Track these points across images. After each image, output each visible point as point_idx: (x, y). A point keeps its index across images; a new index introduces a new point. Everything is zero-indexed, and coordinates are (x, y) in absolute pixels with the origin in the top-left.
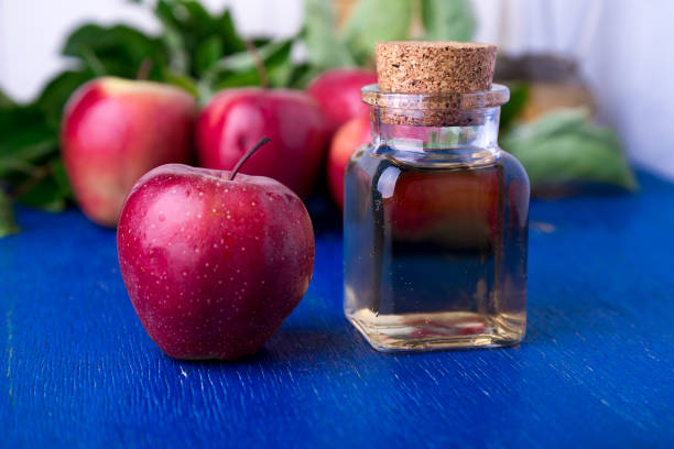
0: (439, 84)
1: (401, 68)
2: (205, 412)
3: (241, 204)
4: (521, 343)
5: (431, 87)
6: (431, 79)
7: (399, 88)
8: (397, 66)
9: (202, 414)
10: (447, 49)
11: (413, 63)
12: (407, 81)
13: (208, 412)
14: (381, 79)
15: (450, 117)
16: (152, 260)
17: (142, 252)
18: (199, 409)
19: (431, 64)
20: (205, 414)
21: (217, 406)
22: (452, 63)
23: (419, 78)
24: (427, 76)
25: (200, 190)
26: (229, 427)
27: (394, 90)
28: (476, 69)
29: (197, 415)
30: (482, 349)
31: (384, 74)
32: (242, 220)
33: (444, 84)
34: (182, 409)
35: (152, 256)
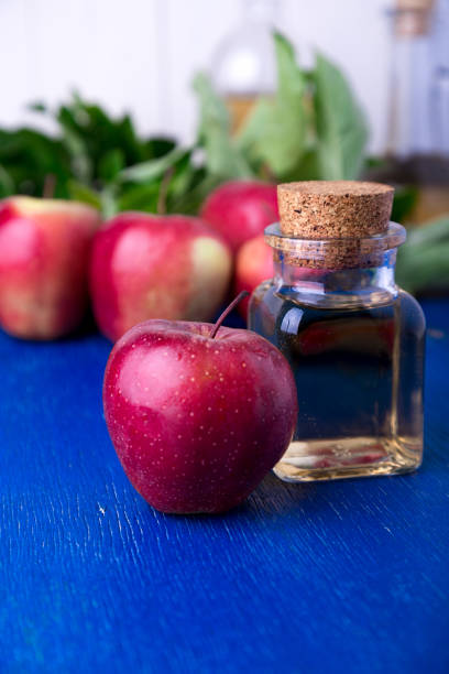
0: (339, 229)
1: (303, 214)
2: (124, 556)
3: (232, 366)
4: (418, 470)
5: (331, 232)
6: (332, 225)
7: (300, 232)
8: (299, 212)
9: (122, 558)
10: (347, 196)
11: (315, 209)
12: (309, 226)
13: (127, 555)
14: (283, 222)
15: (349, 260)
16: (146, 422)
17: (134, 414)
18: (118, 554)
19: (332, 211)
20: (125, 560)
21: (135, 549)
22: (352, 210)
23: (321, 224)
24: (328, 222)
25: (191, 352)
26: (148, 573)
27: (296, 234)
28: (374, 213)
29: (117, 560)
30: (382, 477)
31: (286, 218)
32: (235, 382)
33: (344, 229)
34: (103, 554)
35: (146, 418)
